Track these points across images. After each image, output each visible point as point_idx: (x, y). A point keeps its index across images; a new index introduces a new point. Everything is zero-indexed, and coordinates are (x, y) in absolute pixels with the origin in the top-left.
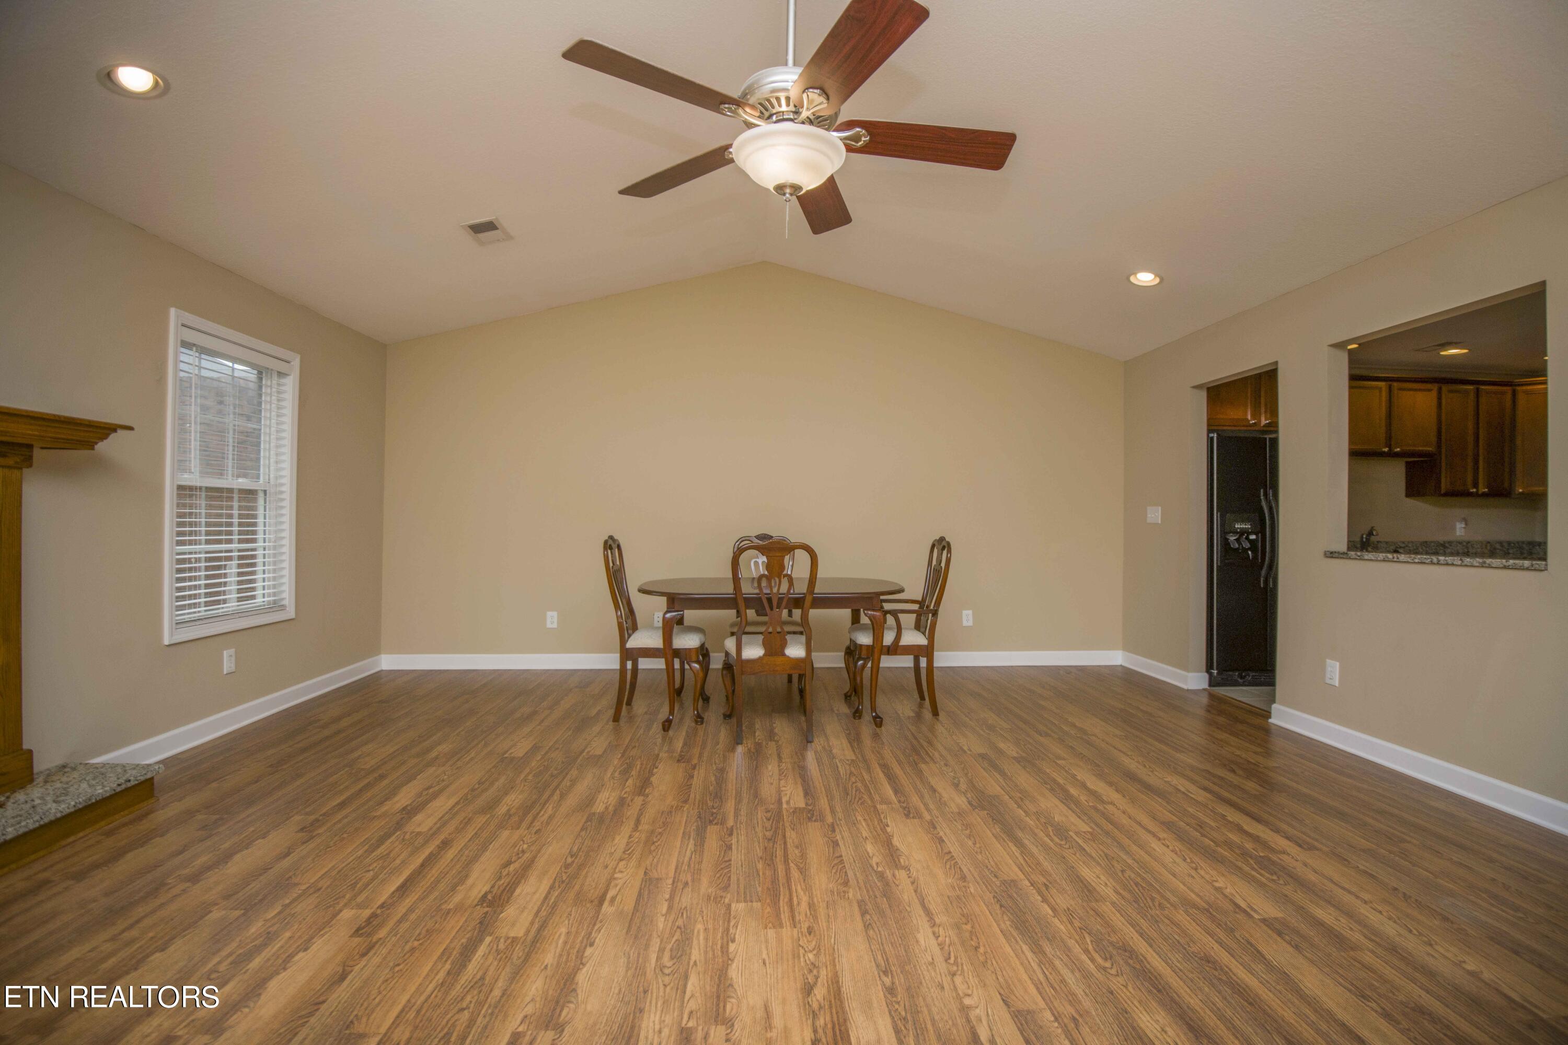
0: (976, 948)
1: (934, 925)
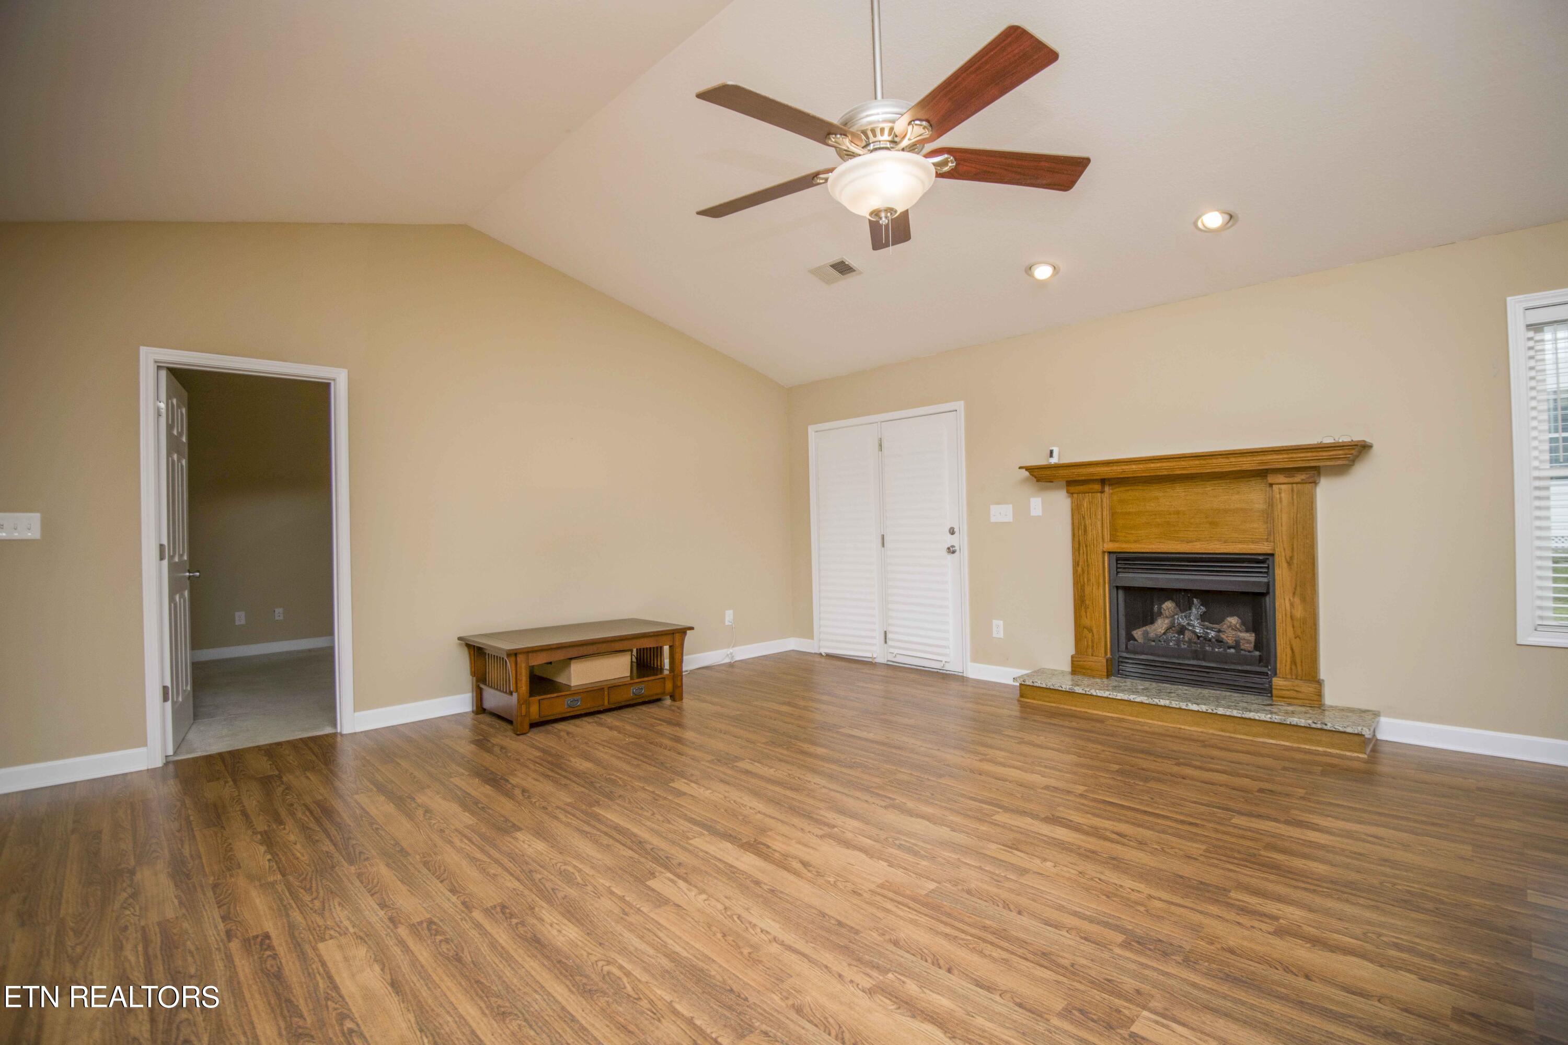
0: (724, 935)
1: (775, 939)
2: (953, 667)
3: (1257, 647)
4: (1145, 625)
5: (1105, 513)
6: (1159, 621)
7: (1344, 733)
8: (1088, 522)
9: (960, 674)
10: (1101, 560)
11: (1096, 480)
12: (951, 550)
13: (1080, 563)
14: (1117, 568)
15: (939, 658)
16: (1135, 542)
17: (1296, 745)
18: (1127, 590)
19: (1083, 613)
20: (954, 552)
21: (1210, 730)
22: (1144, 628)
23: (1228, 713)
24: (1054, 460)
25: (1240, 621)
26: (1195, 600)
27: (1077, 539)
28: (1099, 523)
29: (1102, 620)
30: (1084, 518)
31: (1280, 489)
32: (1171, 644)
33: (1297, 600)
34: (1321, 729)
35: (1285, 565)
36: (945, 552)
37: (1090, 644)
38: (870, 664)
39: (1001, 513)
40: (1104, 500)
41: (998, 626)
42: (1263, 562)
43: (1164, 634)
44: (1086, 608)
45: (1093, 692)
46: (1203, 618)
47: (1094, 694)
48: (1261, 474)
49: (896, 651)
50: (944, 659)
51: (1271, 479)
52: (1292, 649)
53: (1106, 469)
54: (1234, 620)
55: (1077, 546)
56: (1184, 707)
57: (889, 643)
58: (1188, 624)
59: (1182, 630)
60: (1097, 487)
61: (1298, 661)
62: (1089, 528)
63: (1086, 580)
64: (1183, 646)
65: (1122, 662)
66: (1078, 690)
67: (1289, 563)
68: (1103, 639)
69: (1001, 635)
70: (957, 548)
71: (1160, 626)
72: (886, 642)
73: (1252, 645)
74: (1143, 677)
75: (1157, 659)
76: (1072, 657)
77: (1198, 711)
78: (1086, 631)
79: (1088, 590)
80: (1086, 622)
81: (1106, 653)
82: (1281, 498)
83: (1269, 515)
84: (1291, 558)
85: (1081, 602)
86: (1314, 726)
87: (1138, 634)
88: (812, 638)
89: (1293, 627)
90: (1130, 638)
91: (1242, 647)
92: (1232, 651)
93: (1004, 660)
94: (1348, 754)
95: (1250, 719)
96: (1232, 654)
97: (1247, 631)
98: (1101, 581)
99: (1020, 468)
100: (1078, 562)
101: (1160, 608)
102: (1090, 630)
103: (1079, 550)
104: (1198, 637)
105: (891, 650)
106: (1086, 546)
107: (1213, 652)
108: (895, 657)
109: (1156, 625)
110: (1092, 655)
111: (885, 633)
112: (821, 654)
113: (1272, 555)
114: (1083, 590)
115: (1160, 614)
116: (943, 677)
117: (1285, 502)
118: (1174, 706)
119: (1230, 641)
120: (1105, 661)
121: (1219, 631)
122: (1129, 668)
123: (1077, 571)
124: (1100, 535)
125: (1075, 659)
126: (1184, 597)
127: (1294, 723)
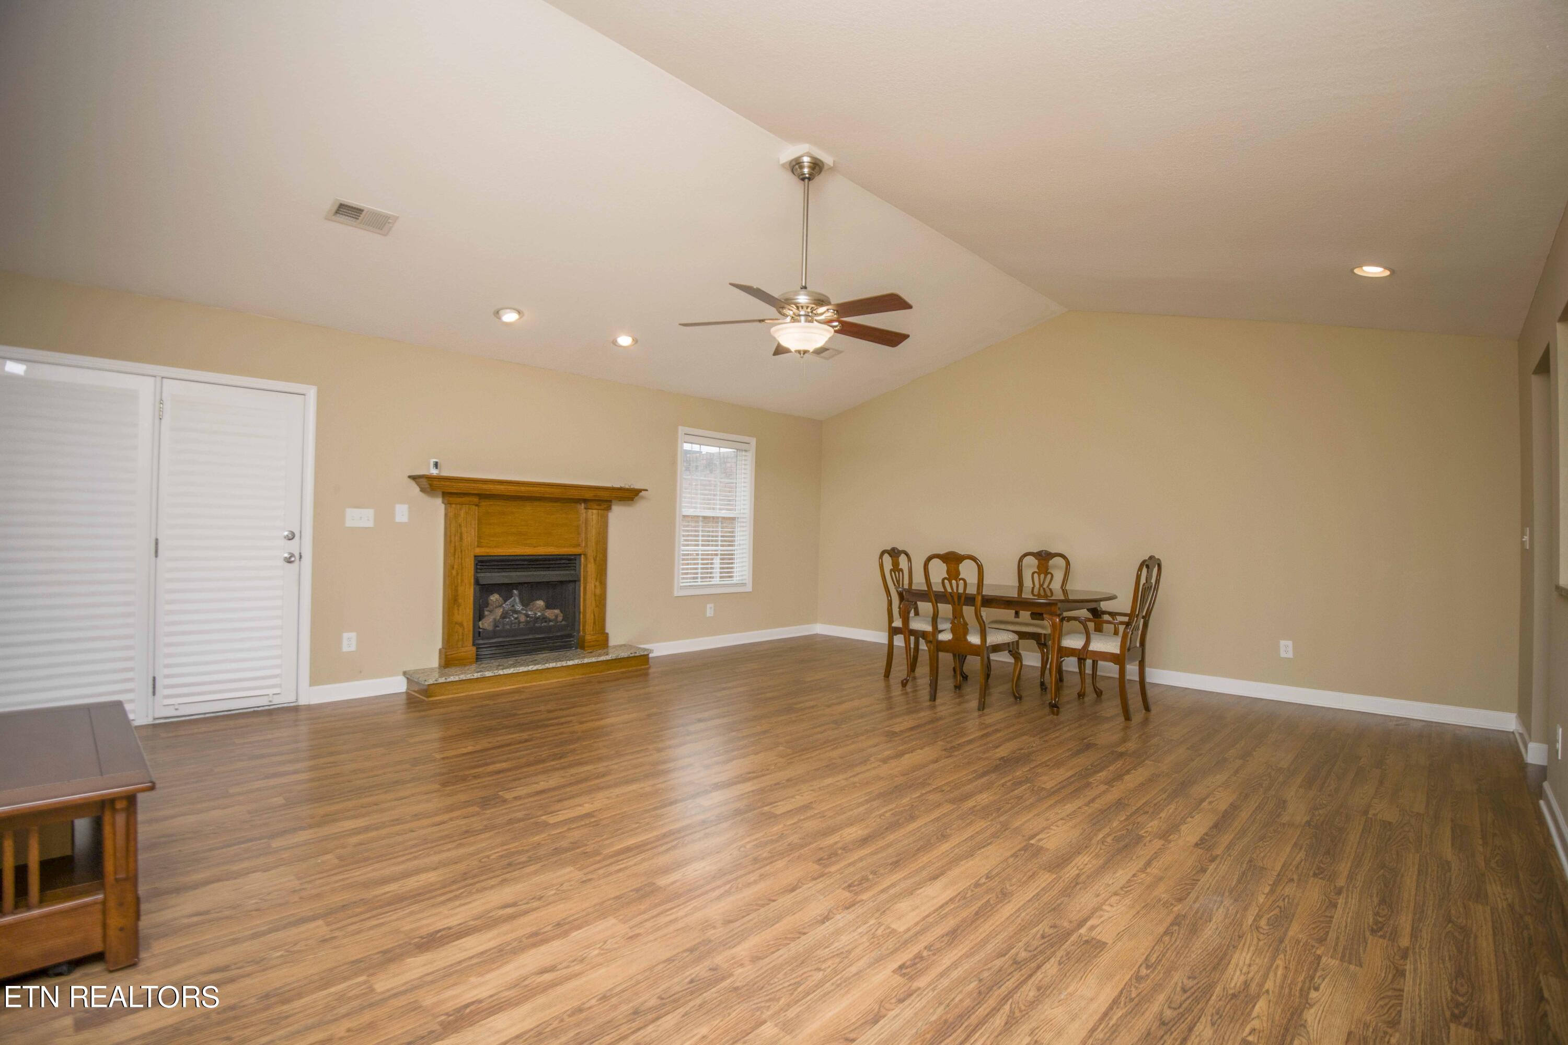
8: (464, 529)
16: (495, 547)
30: (460, 526)
35: (592, 561)
36: (282, 563)
37: (460, 637)
41: (349, 639)
44: (459, 606)
67: (595, 560)
102: (461, 625)
107: (541, 627)
110: (462, 647)
114: (456, 590)
117: (594, 522)
123: (452, 574)
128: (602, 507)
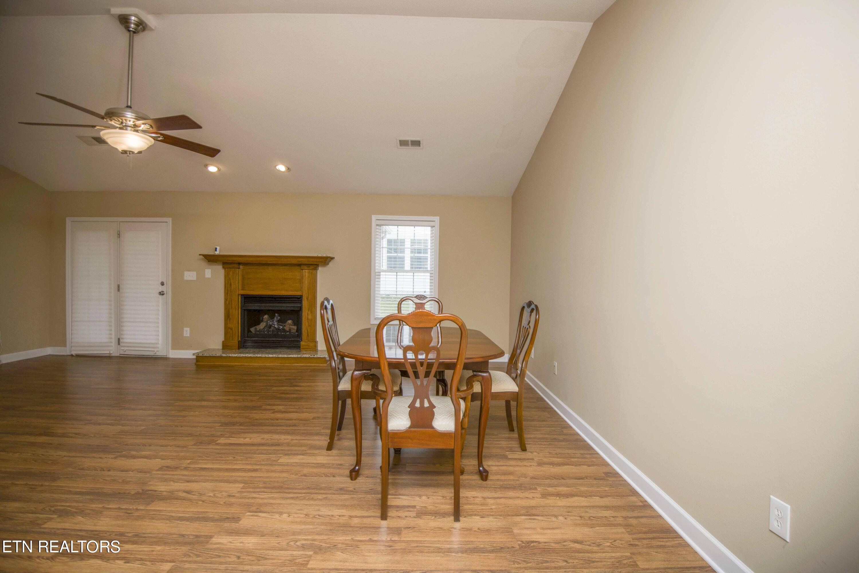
2: (161, 353)
3: (297, 331)
4: (255, 326)
5: (240, 278)
6: (262, 324)
7: (320, 358)
9: (165, 357)
10: (237, 298)
11: (236, 263)
12: (162, 294)
13: (228, 300)
14: (244, 301)
15: (153, 349)
17: (305, 365)
18: (249, 311)
19: (228, 322)
20: (163, 294)
21: (277, 364)
22: (255, 327)
23: (283, 356)
24: (217, 253)
25: (292, 322)
26: (276, 314)
27: (226, 289)
28: (237, 282)
29: (237, 324)
30: (230, 279)
31: (305, 272)
32: (266, 332)
33: (309, 313)
34: (313, 358)
35: (306, 299)
37: (231, 335)
38: (109, 357)
39: (190, 276)
40: (240, 272)
41: (187, 331)
42: (298, 298)
43: (263, 329)
45: (230, 355)
46: (279, 321)
47: (231, 356)
48: (299, 265)
49: (126, 348)
50: (156, 350)
51: (302, 267)
52: (307, 331)
53: (240, 259)
54: (290, 322)
55: (226, 292)
56: (267, 356)
57: (122, 344)
58: (273, 324)
59: (270, 326)
60: (236, 266)
61: (309, 335)
62: (232, 284)
63: (230, 307)
64: (270, 333)
65: (245, 342)
66: (224, 355)
67: (307, 299)
68: (237, 332)
69: (188, 335)
70: (165, 292)
71: (262, 326)
72: (119, 344)
73: (295, 331)
74: (254, 347)
75: (259, 339)
76: (223, 342)
77: (272, 357)
78: (229, 330)
79: (231, 311)
80: (230, 325)
81: (238, 339)
82: (305, 275)
83: (301, 281)
84: (308, 297)
85: (228, 317)
86: (311, 357)
87: (252, 330)
88: (65, 346)
89: (308, 322)
90: (249, 331)
91: (292, 331)
92: (288, 333)
93: (189, 347)
94: (321, 365)
95: (290, 357)
96: (288, 334)
97: (294, 325)
98: (237, 308)
99: (200, 255)
100: (227, 299)
101: (263, 318)
103: (227, 294)
104: (276, 329)
105: (122, 348)
106: (231, 292)
108: (125, 351)
109: (260, 325)
110: (232, 340)
111: (119, 339)
112: (72, 355)
113: (302, 296)
115: (262, 321)
116: (155, 359)
117: (307, 276)
118: (263, 356)
119: (287, 329)
120: (237, 342)
121: (285, 326)
122: (249, 344)
124: (237, 287)
125: (224, 343)
126: (272, 313)
127: (305, 357)
128: (311, 268)
